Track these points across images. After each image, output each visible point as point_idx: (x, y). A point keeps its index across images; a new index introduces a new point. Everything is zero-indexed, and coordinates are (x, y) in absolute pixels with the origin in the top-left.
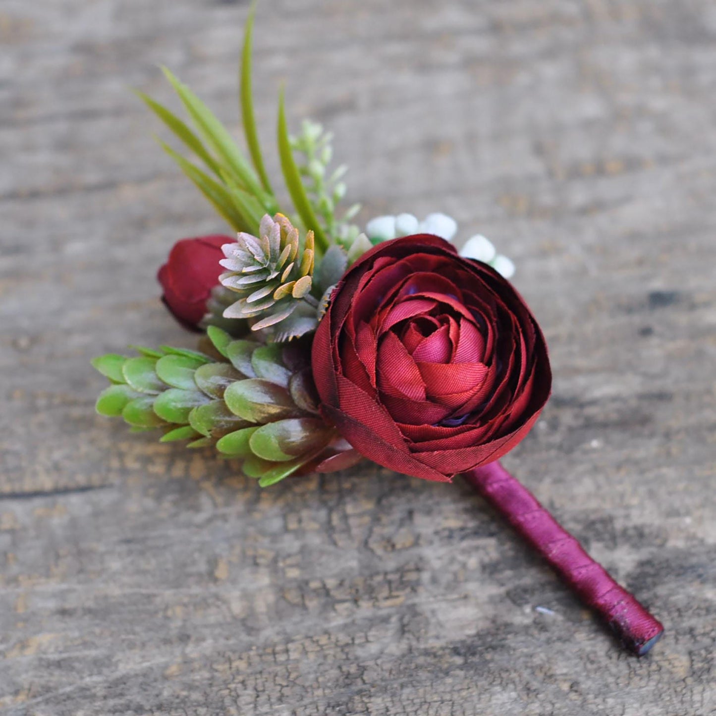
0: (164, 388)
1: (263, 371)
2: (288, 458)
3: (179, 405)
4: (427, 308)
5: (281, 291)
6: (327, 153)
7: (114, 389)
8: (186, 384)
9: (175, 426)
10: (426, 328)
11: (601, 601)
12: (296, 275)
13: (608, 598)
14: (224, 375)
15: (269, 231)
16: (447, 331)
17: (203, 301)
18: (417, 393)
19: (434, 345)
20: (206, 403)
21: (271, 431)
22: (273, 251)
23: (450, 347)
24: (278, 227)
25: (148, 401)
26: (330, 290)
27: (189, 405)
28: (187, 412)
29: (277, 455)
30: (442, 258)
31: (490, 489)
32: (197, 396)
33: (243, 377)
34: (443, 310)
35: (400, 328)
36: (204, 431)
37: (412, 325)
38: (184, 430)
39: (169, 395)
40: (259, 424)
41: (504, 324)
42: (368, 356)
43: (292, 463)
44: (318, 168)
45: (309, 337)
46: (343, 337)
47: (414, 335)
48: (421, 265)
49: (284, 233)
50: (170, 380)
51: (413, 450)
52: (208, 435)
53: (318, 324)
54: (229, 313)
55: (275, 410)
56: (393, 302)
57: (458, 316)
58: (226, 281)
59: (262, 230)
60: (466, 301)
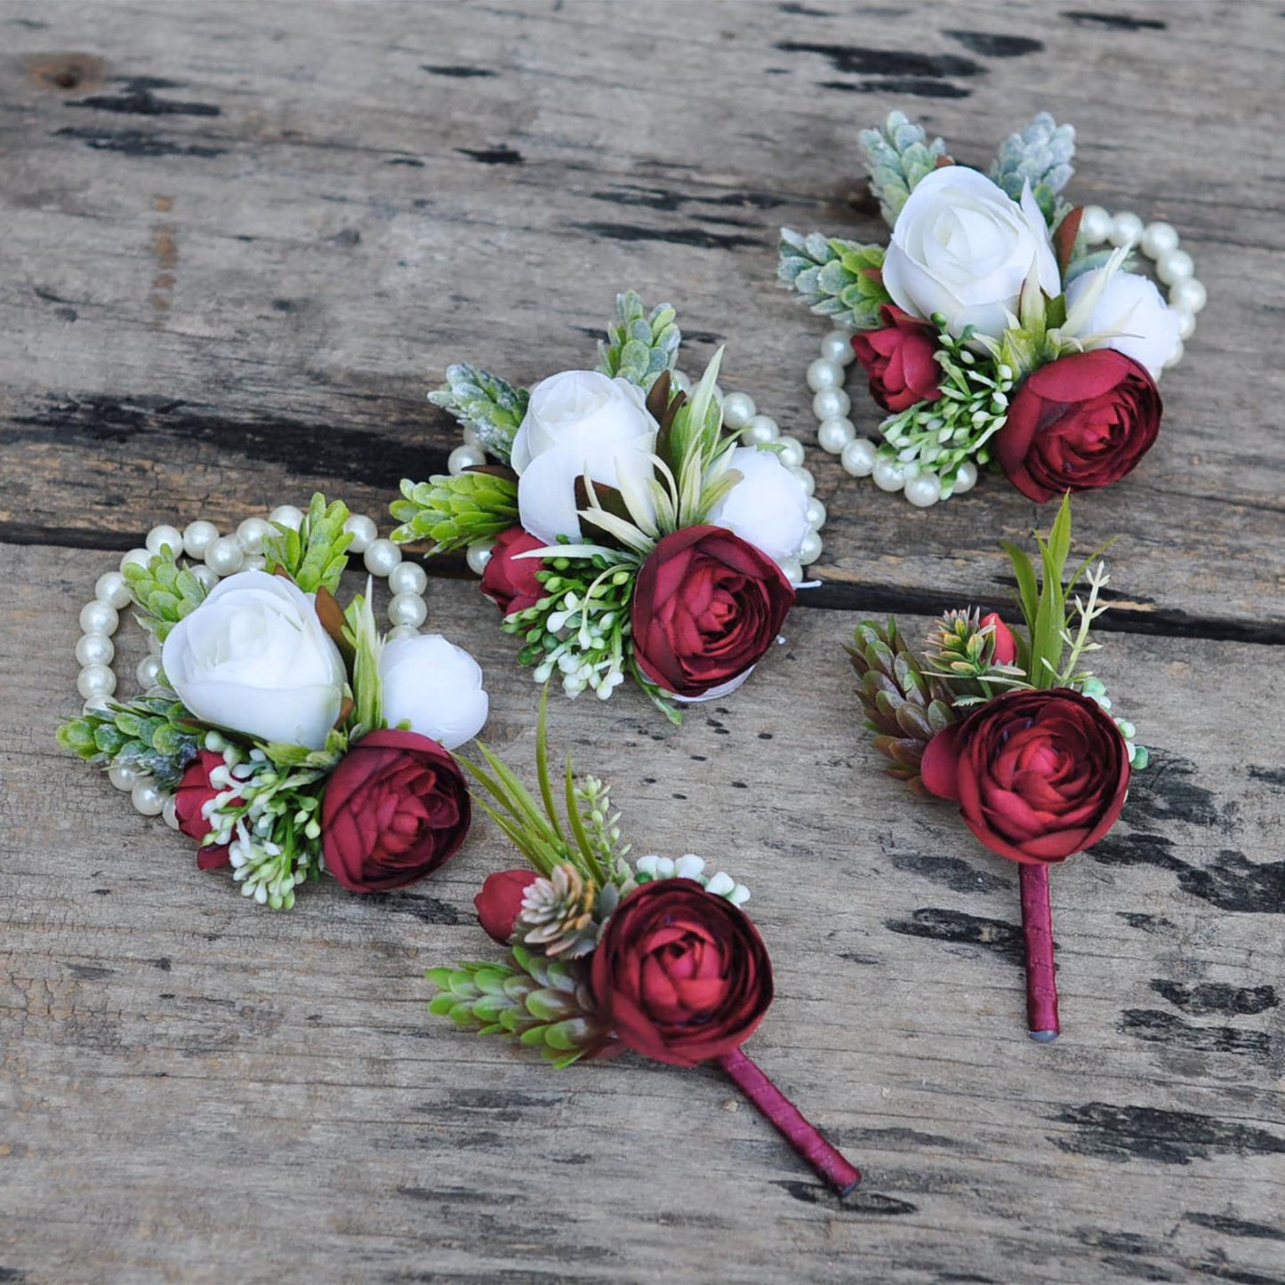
0: (480, 995)
1: (555, 982)
2: (574, 1047)
3: (492, 1008)
4: (679, 935)
5: (569, 924)
6: (606, 804)
7: (444, 995)
8: (498, 992)
9: (488, 1023)
10: (678, 951)
11: (813, 1156)
12: (579, 913)
13: (818, 1152)
14: (525, 984)
15: (559, 877)
16: (693, 955)
17: (509, 925)
18: (672, 1000)
19: (683, 965)
20: (512, 1007)
21: (561, 1028)
22: (562, 894)
23: (696, 967)
24: (565, 877)
25: (468, 1004)
26: (607, 920)
27: (500, 1008)
28: (498, 1012)
29: (566, 1045)
30: (691, 895)
31: (730, 1069)
32: (506, 1000)
33: (540, 987)
34: (691, 937)
35: (658, 952)
36: (511, 1027)
37: (667, 949)
38: (496, 1026)
39: (485, 1000)
40: (553, 1022)
41: (737, 946)
42: (633, 974)
43: (576, 1051)
44: (598, 816)
45: (590, 955)
46: (616, 956)
47: (668, 958)
48: (675, 901)
49: (570, 880)
50: (485, 989)
51: (667, 1045)
52: (514, 1030)
53: (596, 947)
54: (529, 939)
55: (563, 1012)
56: (654, 930)
57: (702, 941)
58: (527, 918)
59: (554, 877)
60: (710, 929)
